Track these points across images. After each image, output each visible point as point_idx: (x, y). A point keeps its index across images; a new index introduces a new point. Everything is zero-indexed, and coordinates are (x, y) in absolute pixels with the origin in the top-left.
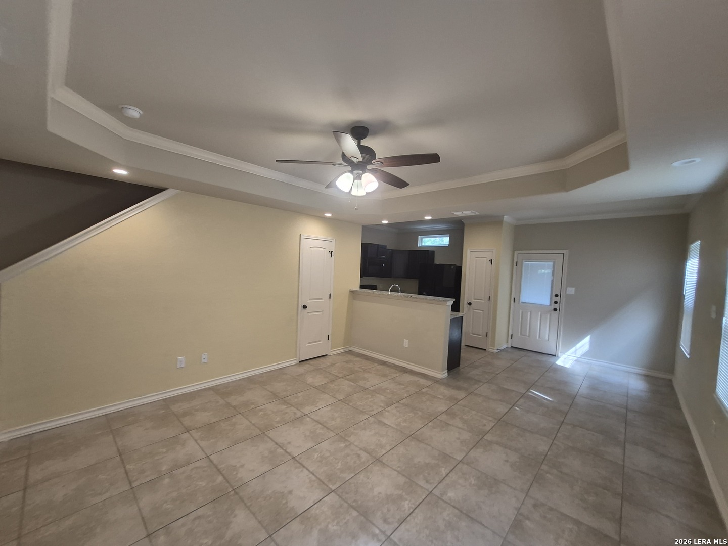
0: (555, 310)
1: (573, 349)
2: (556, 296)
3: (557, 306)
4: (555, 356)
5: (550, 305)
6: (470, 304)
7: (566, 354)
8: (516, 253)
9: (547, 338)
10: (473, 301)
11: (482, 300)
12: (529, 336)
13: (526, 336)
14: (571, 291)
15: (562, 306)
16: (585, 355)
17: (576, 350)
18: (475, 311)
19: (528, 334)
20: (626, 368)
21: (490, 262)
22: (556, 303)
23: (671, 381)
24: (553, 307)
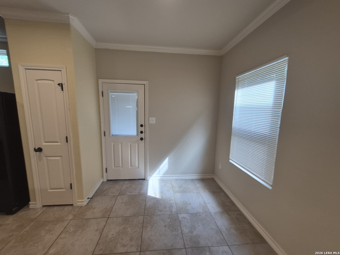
0: (142, 139)
1: (158, 171)
2: (142, 126)
3: (142, 136)
4: (144, 179)
5: (137, 134)
6: (39, 150)
7: (153, 176)
8: (100, 81)
9: (137, 166)
10: (43, 145)
11: (57, 142)
12: (122, 167)
13: (120, 167)
14: (153, 121)
15: (147, 135)
16: (166, 173)
17: (159, 172)
18: (48, 158)
19: (121, 166)
20: (191, 177)
21: (60, 88)
22: (142, 132)
23: (213, 180)
24: (140, 137)
